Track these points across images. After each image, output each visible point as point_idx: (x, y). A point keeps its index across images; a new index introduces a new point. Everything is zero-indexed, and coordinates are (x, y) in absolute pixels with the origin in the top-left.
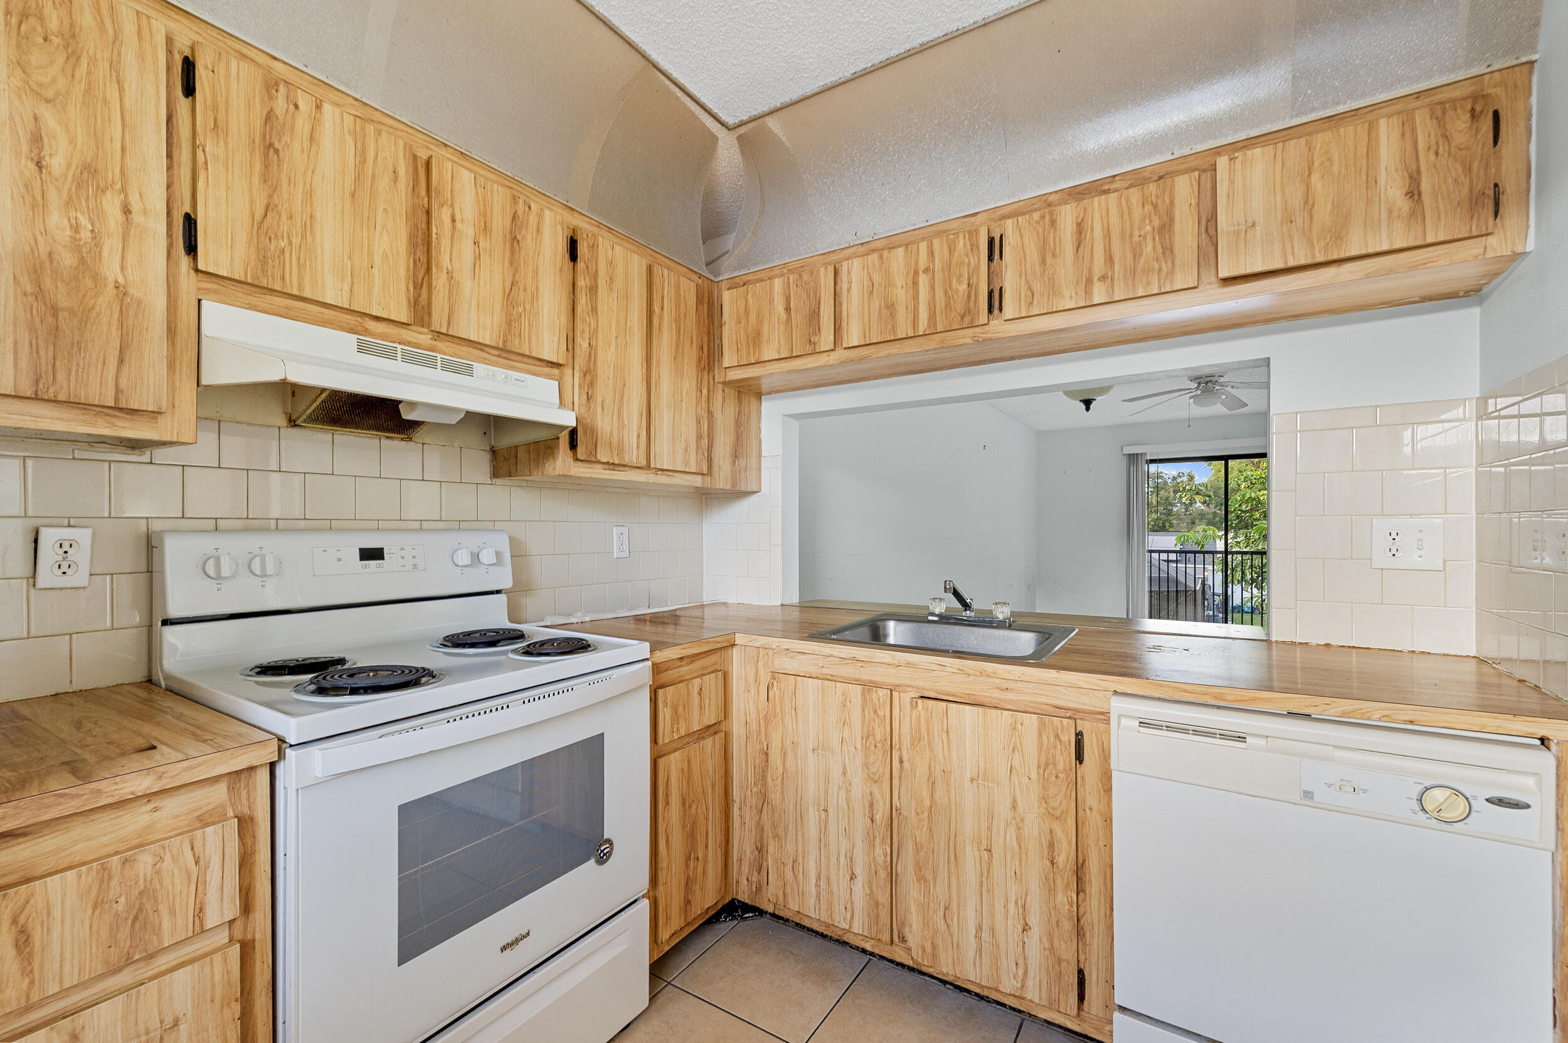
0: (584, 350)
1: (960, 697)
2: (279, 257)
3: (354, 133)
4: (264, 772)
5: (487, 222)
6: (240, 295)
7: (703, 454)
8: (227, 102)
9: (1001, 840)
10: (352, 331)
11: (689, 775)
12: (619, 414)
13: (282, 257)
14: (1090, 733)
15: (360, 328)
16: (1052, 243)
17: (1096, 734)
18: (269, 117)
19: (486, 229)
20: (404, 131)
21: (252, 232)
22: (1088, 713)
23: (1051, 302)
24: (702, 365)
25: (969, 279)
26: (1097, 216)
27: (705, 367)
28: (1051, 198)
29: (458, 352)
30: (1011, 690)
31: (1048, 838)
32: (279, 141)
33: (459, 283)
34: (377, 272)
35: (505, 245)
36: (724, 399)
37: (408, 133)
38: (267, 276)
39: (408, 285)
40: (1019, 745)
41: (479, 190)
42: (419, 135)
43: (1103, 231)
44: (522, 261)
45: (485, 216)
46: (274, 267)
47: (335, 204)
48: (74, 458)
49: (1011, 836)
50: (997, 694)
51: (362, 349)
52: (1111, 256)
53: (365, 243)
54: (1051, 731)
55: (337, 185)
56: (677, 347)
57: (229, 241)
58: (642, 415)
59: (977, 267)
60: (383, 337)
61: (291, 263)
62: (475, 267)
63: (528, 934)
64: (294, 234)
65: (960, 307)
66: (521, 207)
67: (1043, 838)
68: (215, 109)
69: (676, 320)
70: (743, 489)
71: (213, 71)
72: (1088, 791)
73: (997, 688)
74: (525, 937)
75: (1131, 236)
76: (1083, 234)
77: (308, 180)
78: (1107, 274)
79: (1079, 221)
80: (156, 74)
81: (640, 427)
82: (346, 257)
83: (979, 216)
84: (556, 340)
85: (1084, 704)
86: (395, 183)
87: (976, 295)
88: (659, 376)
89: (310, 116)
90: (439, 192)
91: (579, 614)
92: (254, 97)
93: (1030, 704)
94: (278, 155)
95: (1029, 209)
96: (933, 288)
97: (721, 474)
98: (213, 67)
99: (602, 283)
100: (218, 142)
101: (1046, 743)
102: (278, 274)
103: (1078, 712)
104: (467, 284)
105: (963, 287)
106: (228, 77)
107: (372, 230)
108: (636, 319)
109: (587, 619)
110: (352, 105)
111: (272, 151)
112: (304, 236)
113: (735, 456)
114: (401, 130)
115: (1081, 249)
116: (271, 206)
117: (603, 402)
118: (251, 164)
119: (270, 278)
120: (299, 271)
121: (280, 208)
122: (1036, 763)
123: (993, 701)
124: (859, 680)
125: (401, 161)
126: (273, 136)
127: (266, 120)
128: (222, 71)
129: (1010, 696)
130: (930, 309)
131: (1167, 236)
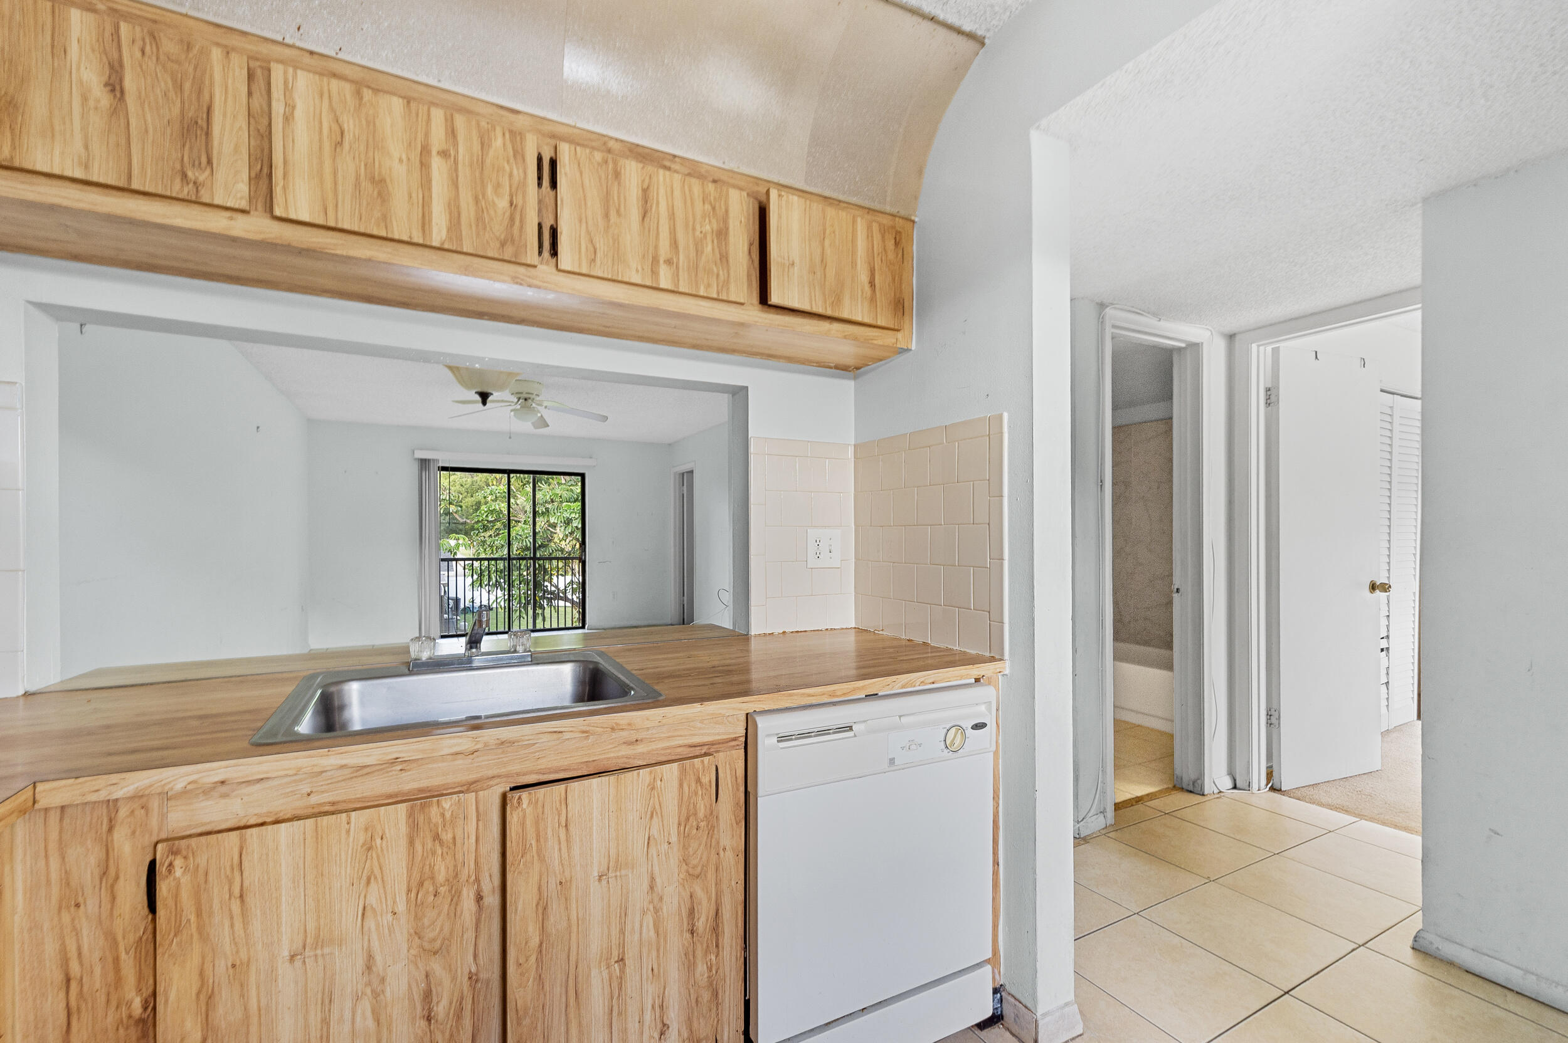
1: (574, 769)
9: (636, 937)
14: (724, 764)
16: (616, 198)
17: (729, 764)
22: (723, 743)
23: (616, 267)
25: (511, 196)
26: (662, 192)
28: (611, 144)
30: (641, 740)
31: (688, 905)
40: (657, 807)
43: (668, 212)
49: (648, 926)
50: (625, 751)
52: (675, 242)
54: (692, 777)
59: (523, 184)
65: (498, 228)
67: (683, 907)
72: (722, 831)
73: (624, 743)
75: (694, 229)
76: (649, 205)
78: (672, 259)
79: (645, 186)
83: (520, 117)
85: (718, 734)
87: (521, 221)
93: (663, 752)
95: (586, 143)
96: (455, 184)
101: (687, 791)
103: (713, 745)
105: (503, 204)
115: (647, 220)
122: (677, 821)
123: (619, 761)
124: (396, 795)
129: (640, 748)
130: (450, 214)
131: (723, 243)
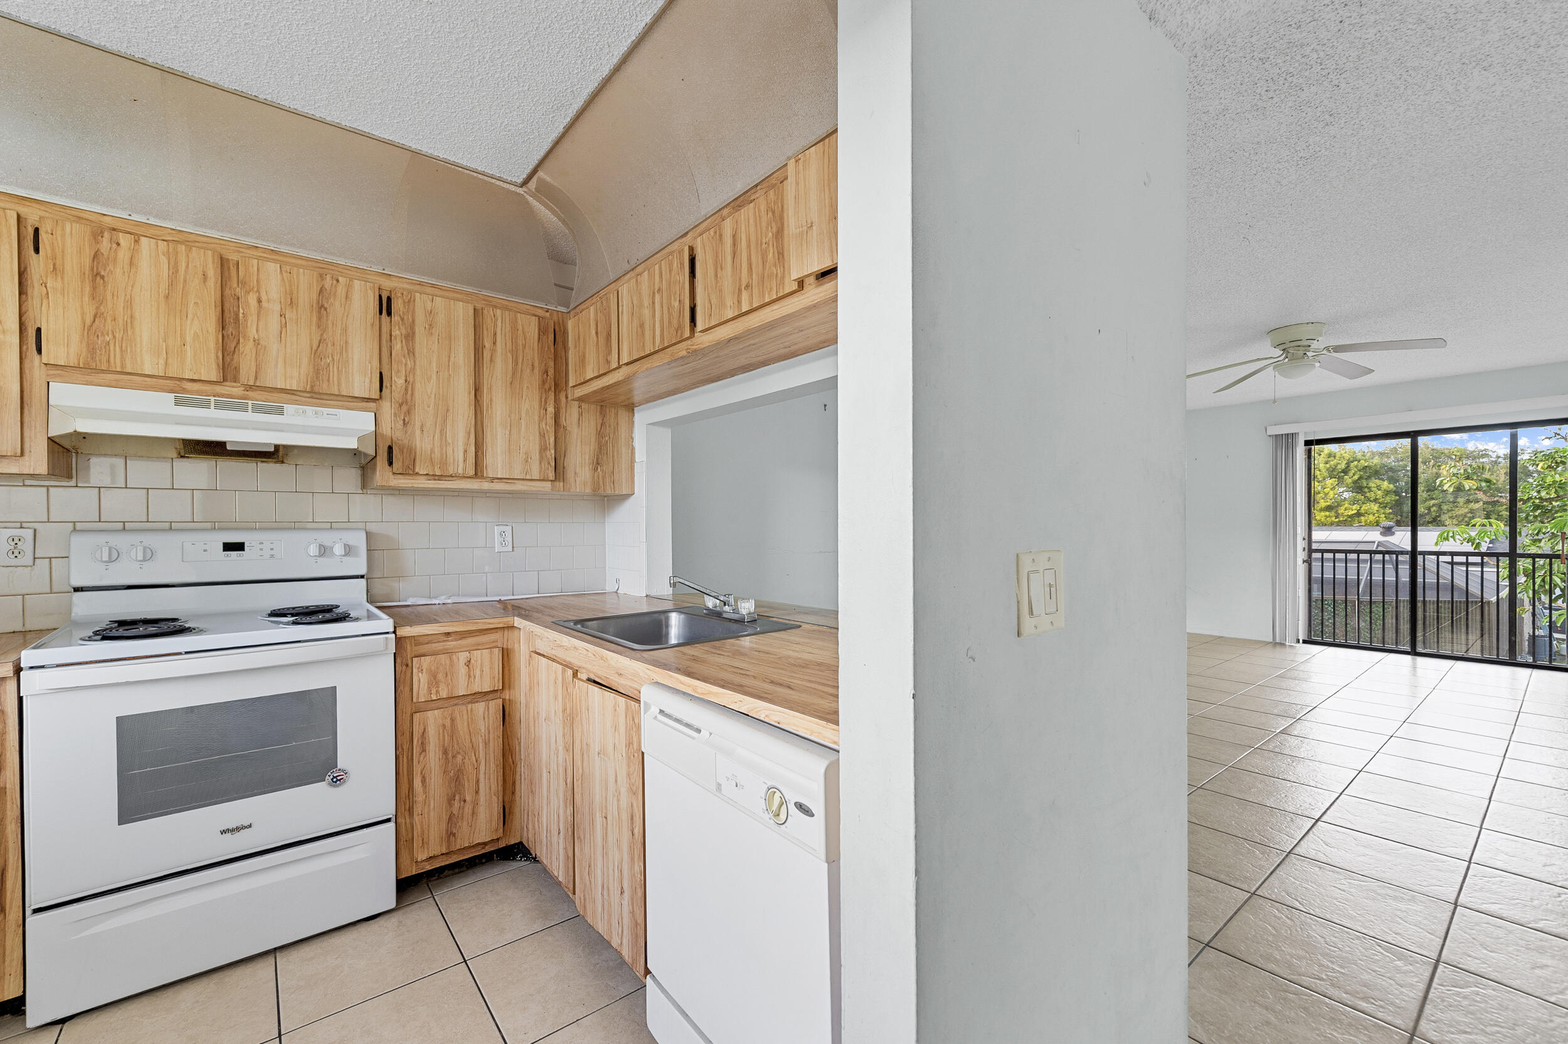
0: (399, 386)
1: (603, 680)
2: (105, 347)
3: (167, 254)
4: (13, 683)
5: (293, 298)
6: (79, 376)
7: (549, 463)
8: (63, 252)
9: (611, 809)
10: (171, 391)
11: (452, 731)
12: (441, 435)
13: (108, 347)
15: (178, 389)
18: (96, 256)
19: (292, 303)
20: (217, 244)
21: (83, 334)
24: (547, 386)
25: (680, 296)
27: (550, 389)
29: (269, 398)
30: (622, 675)
31: (631, 810)
32: (105, 270)
33: (265, 348)
34: (188, 348)
35: (311, 312)
36: (581, 414)
37: (220, 244)
38: (96, 361)
39: (217, 353)
40: (617, 725)
41: (285, 274)
42: (230, 244)
44: (330, 322)
45: (291, 294)
46: (101, 354)
47: (152, 305)
48: (24, 485)
49: (615, 807)
50: (617, 678)
51: (177, 403)
53: (178, 329)
54: (631, 714)
55: (153, 292)
56: (513, 374)
57: (66, 341)
58: (469, 434)
59: (684, 284)
60: (199, 393)
61: (115, 351)
62: (281, 333)
63: (250, 826)
64: (117, 330)
65: (675, 323)
66: (328, 281)
68: (54, 258)
69: (512, 352)
70: (609, 492)
71: (52, 234)
74: (246, 827)
77: (129, 291)
80: (11, 247)
81: (467, 444)
82: (161, 340)
84: (367, 380)
86: (204, 282)
87: (683, 311)
88: (491, 400)
89: (129, 249)
90: (245, 283)
91: (443, 597)
92: (84, 245)
94: (104, 280)
97: (578, 480)
98: (52, 231)
99: (419, 330)
100: (56, 279)
102: (104, 359)
104: (274, 347)
105: (677, 304)
106: (63, 236)
107: (184, 318)
108: (461, 356)
109: (449, 601)
110: (169, 234)
111: (98, 278)
112: (125, 330)
113: (597, 464)
114: (213, 244)
116: (99, 314)
117: (422, 426)
118: (82, 289)
119: (98, 362)
120: (122, 355)
121: (105, 315)
122: (625, 742)
125: (210, 265)
126: (99, 268)
127: (94, 258)
128: (59, 232)
